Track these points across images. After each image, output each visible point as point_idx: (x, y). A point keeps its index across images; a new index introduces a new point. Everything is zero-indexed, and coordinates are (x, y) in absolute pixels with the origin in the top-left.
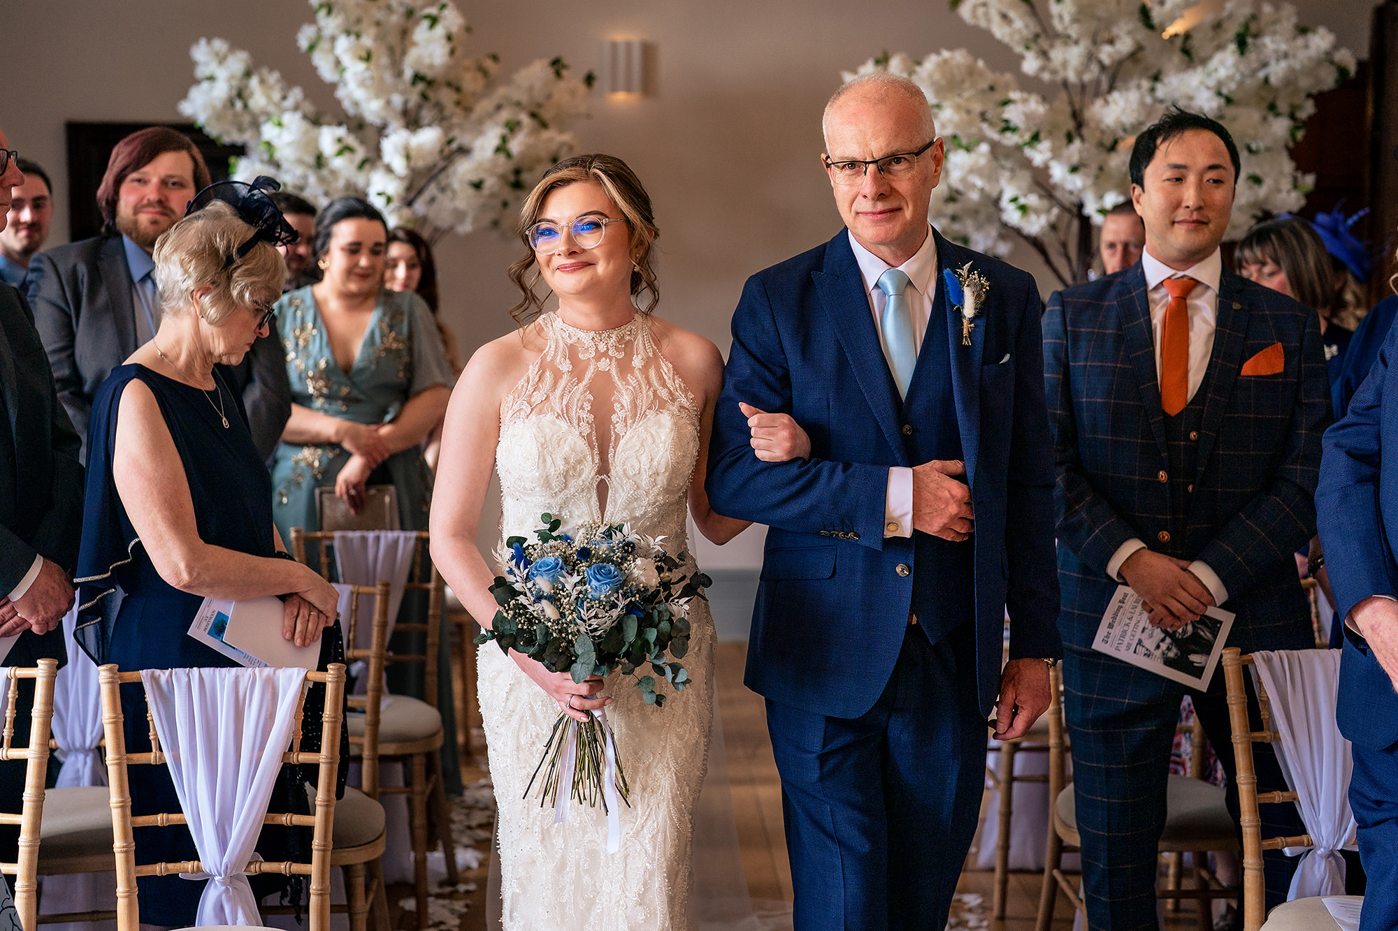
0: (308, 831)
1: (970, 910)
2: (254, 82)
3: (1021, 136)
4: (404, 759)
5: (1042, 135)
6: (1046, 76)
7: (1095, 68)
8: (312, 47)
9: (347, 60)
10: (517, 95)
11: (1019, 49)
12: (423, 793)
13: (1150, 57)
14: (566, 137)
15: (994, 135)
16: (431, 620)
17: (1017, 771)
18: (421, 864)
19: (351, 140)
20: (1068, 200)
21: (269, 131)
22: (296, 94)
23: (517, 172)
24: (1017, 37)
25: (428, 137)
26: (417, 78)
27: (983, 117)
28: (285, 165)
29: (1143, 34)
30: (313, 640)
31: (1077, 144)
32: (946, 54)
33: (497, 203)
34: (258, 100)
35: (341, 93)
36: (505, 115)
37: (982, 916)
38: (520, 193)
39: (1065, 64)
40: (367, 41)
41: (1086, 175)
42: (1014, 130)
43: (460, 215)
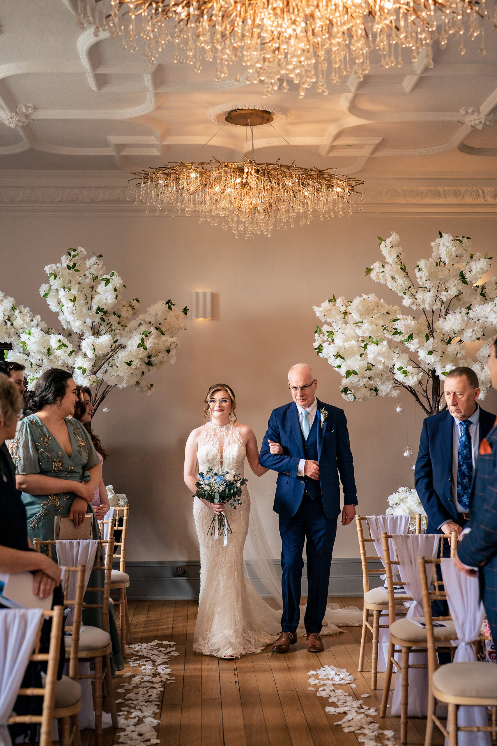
0: (41, 698)
1: (388, 739)
2: (17, 312)
3: (404, 336)
4: (91, 660)
5: (414, 336)
6: (414, 307)
7: (439, 303)
8: (46, 295)
9: (64, 301)
10: (148, 319)
11: (401, 294)
12: (100, 678)
13: (465, 297)
14: (174, 339)
15: (389, 336)
16: (106, 586)
17: (410, 663)
18: (98, 718)
19: (65, 341)
20: (427, 368)
21: (24, 337)
22: (38, 318)
23: (149, 357)
24: (399, 288)
25: (105, 340)
26: (99, 310)
27: (384, 327)
28: (32, 354)
29: (461, 286)
30: (49, 594)
31: (431, 339)
32: (365, 296)
33: (139, 372)
34: (18, 322)
35: (60, 318)
36: (143, 328)
37: (395, 743)
38: (150, 367)
39: (424, 301)
40: (74, 292)
41: (436, 355)
42: (400, 333)
43: (120, 379)
